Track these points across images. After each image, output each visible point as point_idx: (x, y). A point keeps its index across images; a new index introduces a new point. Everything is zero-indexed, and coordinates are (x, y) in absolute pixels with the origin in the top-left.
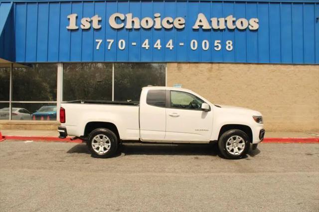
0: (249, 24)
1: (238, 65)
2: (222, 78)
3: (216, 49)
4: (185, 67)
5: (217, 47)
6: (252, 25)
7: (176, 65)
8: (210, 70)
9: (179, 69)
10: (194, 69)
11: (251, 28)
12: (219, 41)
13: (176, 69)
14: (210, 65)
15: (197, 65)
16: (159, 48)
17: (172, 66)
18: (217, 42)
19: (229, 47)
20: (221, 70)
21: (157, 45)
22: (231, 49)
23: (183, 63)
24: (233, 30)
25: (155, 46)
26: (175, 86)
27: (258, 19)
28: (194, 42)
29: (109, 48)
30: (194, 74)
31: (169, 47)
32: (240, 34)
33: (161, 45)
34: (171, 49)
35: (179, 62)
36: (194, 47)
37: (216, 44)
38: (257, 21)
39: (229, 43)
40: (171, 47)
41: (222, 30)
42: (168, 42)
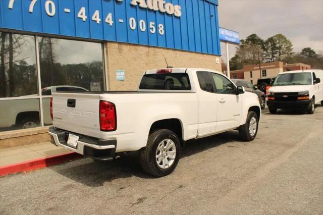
0: (175, 11)
1: (168, 51)
3: (151, 30)
4: (126, 48)
5: (152, 29)
6: (177, 12)
7: (116, 45)
8: (147, 54)
9: (120, 50)
10: (133, 52)
11: (176, 15)
12: (153, 23)
13: (117, 50)
14: (147, 48)
15: (136, 47)
16: (98, 22)
17: (113, 48)
18: (151, 24)
19: (161, 31)
20: (157, 56)
21: (96, 17)
22: (163, 33)
23: (124, 43)
24: (164, 13)
25: (93, 18)
26: (118, 72)
27: (181, 7)
28: (132, 20)
29: (31, 10)
30: (135, 58)
31: (108, 22)
32: (168, 19)
33: (100, 18)
34: (111, 24)
35: (120, 43)
36: (133, 26)
37: (151, 26)
38: (180, 8)
39: (161, 27)
40: (111, 23)
41: (155, 12)
42: (107, 16)
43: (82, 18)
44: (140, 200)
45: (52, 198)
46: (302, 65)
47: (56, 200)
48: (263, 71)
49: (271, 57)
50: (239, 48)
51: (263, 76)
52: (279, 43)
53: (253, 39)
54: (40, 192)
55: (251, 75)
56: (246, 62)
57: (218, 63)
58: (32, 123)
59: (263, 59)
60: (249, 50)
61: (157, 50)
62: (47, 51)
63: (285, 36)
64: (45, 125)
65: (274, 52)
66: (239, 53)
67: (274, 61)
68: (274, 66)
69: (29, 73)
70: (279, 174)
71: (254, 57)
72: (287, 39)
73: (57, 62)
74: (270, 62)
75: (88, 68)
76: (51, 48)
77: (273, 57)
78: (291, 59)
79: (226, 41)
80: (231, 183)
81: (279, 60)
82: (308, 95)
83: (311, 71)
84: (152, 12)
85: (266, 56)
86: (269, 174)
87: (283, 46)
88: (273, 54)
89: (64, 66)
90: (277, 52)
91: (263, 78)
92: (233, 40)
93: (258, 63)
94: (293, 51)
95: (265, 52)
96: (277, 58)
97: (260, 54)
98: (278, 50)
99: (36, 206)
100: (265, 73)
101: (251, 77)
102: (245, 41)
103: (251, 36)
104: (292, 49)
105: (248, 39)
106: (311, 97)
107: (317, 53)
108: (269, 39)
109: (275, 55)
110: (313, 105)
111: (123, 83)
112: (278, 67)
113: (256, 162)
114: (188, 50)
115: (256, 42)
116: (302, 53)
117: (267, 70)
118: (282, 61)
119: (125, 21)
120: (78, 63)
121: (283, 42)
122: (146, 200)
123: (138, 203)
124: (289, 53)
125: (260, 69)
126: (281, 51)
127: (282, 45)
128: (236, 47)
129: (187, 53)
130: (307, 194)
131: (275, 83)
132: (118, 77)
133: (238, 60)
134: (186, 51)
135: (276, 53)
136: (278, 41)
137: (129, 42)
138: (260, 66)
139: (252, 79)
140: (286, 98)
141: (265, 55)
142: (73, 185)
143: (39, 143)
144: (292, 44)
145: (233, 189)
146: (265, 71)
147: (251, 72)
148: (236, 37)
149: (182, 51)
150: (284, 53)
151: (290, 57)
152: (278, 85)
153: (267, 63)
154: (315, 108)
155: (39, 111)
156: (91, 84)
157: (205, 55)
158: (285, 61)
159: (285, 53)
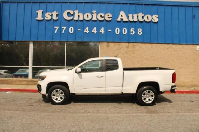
1: (145, 44)
2: (135, 52)
5: (132, 32)
6: (154, 19)
8: (128, 47)
10: (117, 46)
12: (134, 29)
13: (106, 46)
15: (119, 43)
16: (95, 33)
17: (103, 45)
19: (140, 33)
20: (135, 47)
23: (111, 42)
24: (142, 22)
25: (93, 31)
28: (117, 29)
29: (63, 32)
32: (146, 25)
34: (103, 33)
35: (108, 42)
36: (117, 32)
38: (157, 16)
39: (140, 30)
41: (135, 22)
42: (101, 29)
43: (86, 32)
61: (135, 44)
119: (112, 30)
157: (183, 45)
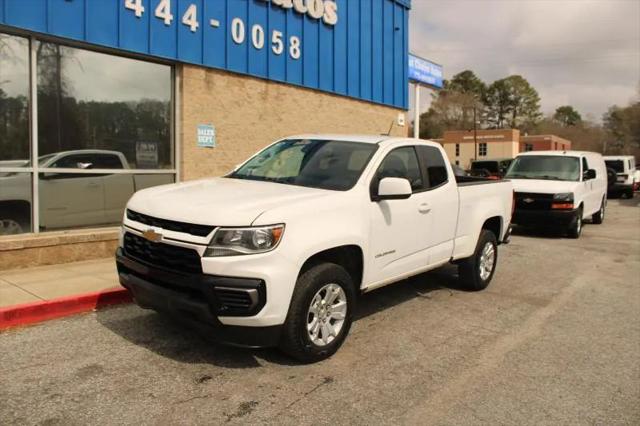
0: (324, 12)
1: (306, 92)
2: (283, 117)
3: (274, 48)
4: (220, 81)
5: (277, 44)
6: (330, 14)
7: (202, 72)
8: (264, 97)
9: (208, 82)
10: (236, 89)
11: (327, 20)
12: (280, 34)
13: (203, 83)
14: (263, 86)
15: (242, 80)
16: (167, 22)
17: (194, 77)
18: (276, 35)
19: (295, 51)
20: (282, 100)
21: (163, 11)
22: (297, 55)
23: (217, 71)
24: (302, 14)
25: (158, 13)
26: (201, 128)
27: (338, 5)
28: (237, 23)
30: (236, 103)
31: (189, 23)
32: (310, 28)
33: (171, 13)
34: (193, 29)
35: (209, 69)
36: (238, 35)
37: (275, 40)
38: (336, 8)
39: (295, 42)
40: (194, 25)
41: (285, 10)
42: (187, 10)
43: (134, 11)
44: (246, 408)
45: (52, 397)
46: (555, 139)
47: (63, 402)
48: (480, 145)
49: (497, 118)
50: (437, 95)
51: (480, 154)
52: (514, 93)
53: (465, 81)
54: (28, 381)
55: (457, 150)
56: (449, 124)
57: (402, 124)
58: (12, 222)
59: (482, 122)
60: (455, 101)
61: (284, 89)
62: (50, 71)
63: (528, 81)
64: (42, 229)
65: (504, 109)
66: (437, 105)
67: (502, 127)
68: (502, 136)
69: (8, 115)
70: (524, 363)
71: (465, 116)
72: (531, 86)
73: (69, 96)
74: (494, 128)
75: (131, 111)
76: (59, 67)
77: (501, 118)
78: (535, 125)
79: (416, 82)
80: (431, 378)
81: (513, 126)
82: (572, 202)
83: (579, 154)
84: (279, 11)
85: (488, 116)
86: (504, 361)
87: (522, 100)
88: (502, 112)
89: (83, 104)
90: (509, 109)
91: (481, 159)
92: (430, 80)
93: (473, 128)
94: (540, 110)
95: (487, 109)
96: (508, 120)
97: (477, 112)
98: (511, 107)
99: (16, 414)
100: (485, 149)
101: (457, 154)
102: (450, 83)
103: (463, 74)
104: (539, 106)
105: (457, 80)
106: (576, 205)
107: (583, 118)
108: (496, 82)
109: (506, 116)
110: (579, 221)
111: (211, 151)
112: (509, 138)
113: (477, 333)
114: (345, 94)
115: (470, 87)
116: (557, 116)
117: (489, 145)
118: (517, 128)
119: (223, 23)
120: (112, 101)
121: (522, 92)
122: (257, 408)
123: (240, 415)
124: (533, 113)
125: (475, 140)
126: (518, 108)
127: (520, 98)
128: (432, 94)
129: (342, 100)
130: (581, 408)
131: (510, 172)
132: (201, 139)
133: (433, 119)
134: (341, 96)
135: (507, 111)
136: (512, 89)
137: (228, 69)
138: (475, 135)
139: (458, 159)
140: (531, 203)
141: (485, 114)
142: (101, 367)
143: (26, 267)
144: (539, 96)
145: (434, 391)
146: (485, 145)
147: (458, 146)
148: (436, 75)
149: (333, 94)
150: (522, 113)
151: (533, 122)
152: (516, 177)
153: (488, 129)
154: (582, 226)
155: (30, 200)
156: (137, 146)
157: (378, 107)
158: (523, 129)
159: (524, 112)
